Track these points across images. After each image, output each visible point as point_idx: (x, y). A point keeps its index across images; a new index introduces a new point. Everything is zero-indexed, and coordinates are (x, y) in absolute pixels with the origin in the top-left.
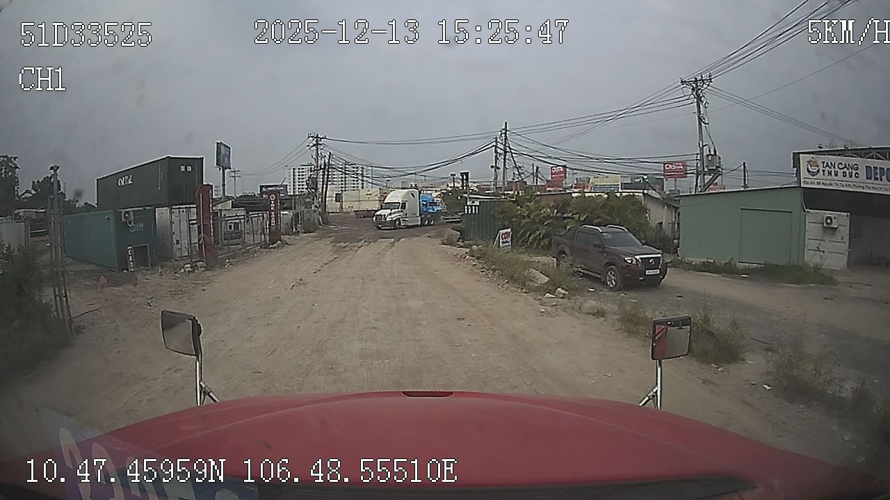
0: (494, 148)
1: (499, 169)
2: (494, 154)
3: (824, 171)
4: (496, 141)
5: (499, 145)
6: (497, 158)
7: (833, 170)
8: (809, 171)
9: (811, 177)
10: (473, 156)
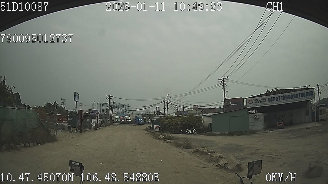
0: (164, 102)
1: (166, 109)
2: (164, 104)
3: (254, 102)
4: (165, 100)
5: (166, 101)
6: (165, 105)
7: (257, 101)
8: (249, 103)
9: (250, 104)
10: (160, 104)
